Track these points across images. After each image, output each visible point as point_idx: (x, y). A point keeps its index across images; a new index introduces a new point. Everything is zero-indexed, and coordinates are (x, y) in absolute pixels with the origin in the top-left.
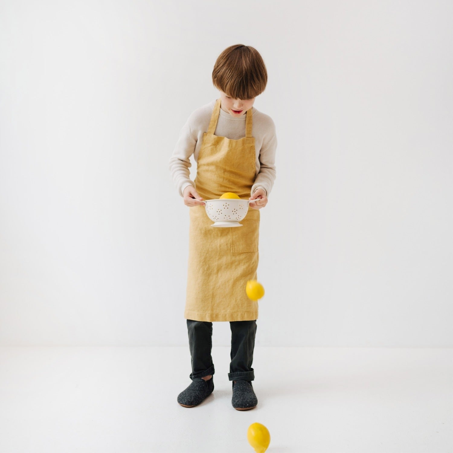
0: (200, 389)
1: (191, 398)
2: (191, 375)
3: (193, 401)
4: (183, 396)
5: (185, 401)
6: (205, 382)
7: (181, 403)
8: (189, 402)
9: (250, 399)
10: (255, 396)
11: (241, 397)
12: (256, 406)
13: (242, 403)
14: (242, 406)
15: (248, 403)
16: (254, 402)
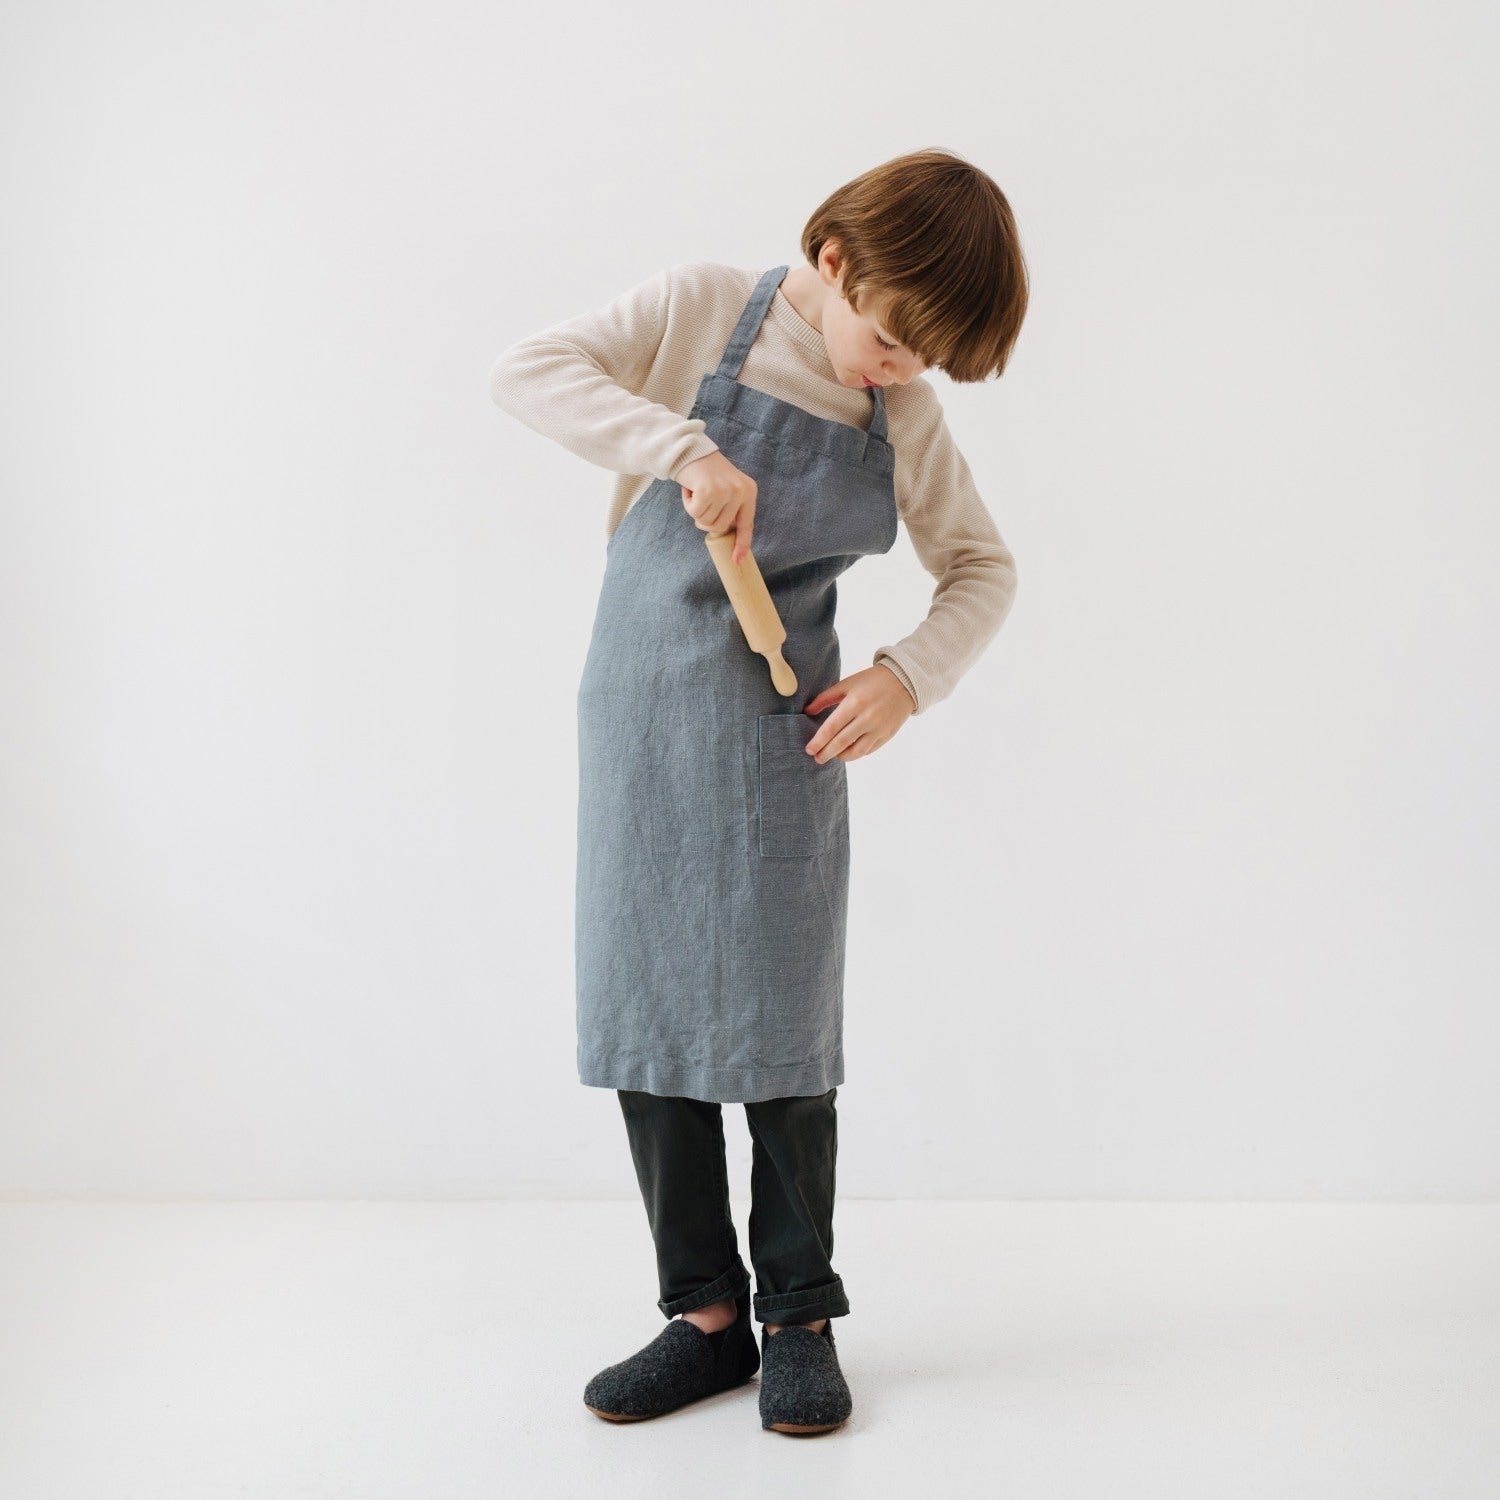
9: (828, 1394)
10: (845, 1385)
11: (794, 1385)
12: (844, 1420)
13: (797, 1407)
14: (796, 1416)
15: (819, 1410)
16: (841, 1406)
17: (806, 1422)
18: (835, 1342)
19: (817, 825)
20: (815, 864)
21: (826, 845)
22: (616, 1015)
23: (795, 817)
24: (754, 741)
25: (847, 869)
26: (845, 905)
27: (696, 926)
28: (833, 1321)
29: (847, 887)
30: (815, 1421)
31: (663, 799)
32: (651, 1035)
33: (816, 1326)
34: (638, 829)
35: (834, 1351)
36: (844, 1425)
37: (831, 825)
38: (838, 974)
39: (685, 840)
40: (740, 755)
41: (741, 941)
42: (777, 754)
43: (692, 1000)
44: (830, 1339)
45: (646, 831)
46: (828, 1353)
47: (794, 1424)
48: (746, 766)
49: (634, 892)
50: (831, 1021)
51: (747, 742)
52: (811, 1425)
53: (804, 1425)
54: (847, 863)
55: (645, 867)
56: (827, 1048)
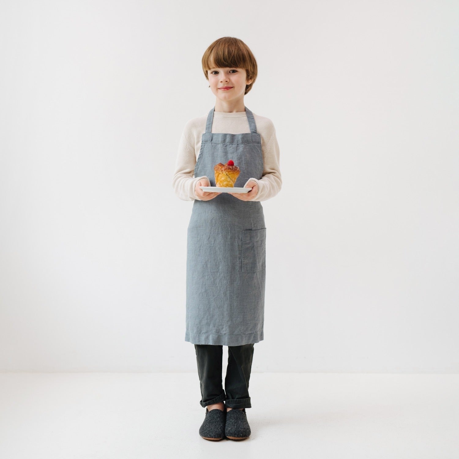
9: (244, 428)
10: (249, 426)
11: (234, 425)
12: (249, 436)
13: (235, 432)
14: (235, 435)
15: (242, 433)
16: (248, 432)
17: (238, 437)
18: (246, 414)
19: (257, 263)
20: (257, 274)
21: (259, 269)
22: (200, 322)
23: (251, 260)
24: (241, 238)
25: (265, 276)
26: (264, 287)
27: (224, 293)
29: (265, 282)
30: (240, 436)
31: (214, 256)
32: (211, 327)
33: (241, 409)
34: (207, 266)
35: (246, 416)
36: (248, 438)
37: (261, 263)
38: (263, 307)
39: (220, 267)
40: (237, 242)
41: (237, 297)
42: (248, 242)
43: (223, 315)
44: (245, 413)
45: (209, 266)
46: (244, 417)
47: (234, 437)
48: (239, 245)
49: (205, 285)
50: (261, 321)
51: (239, 238)
52: (239, 437)
53: (237, 437)
54: (265, 275)
55: (208, 277)
56: (260, 329)
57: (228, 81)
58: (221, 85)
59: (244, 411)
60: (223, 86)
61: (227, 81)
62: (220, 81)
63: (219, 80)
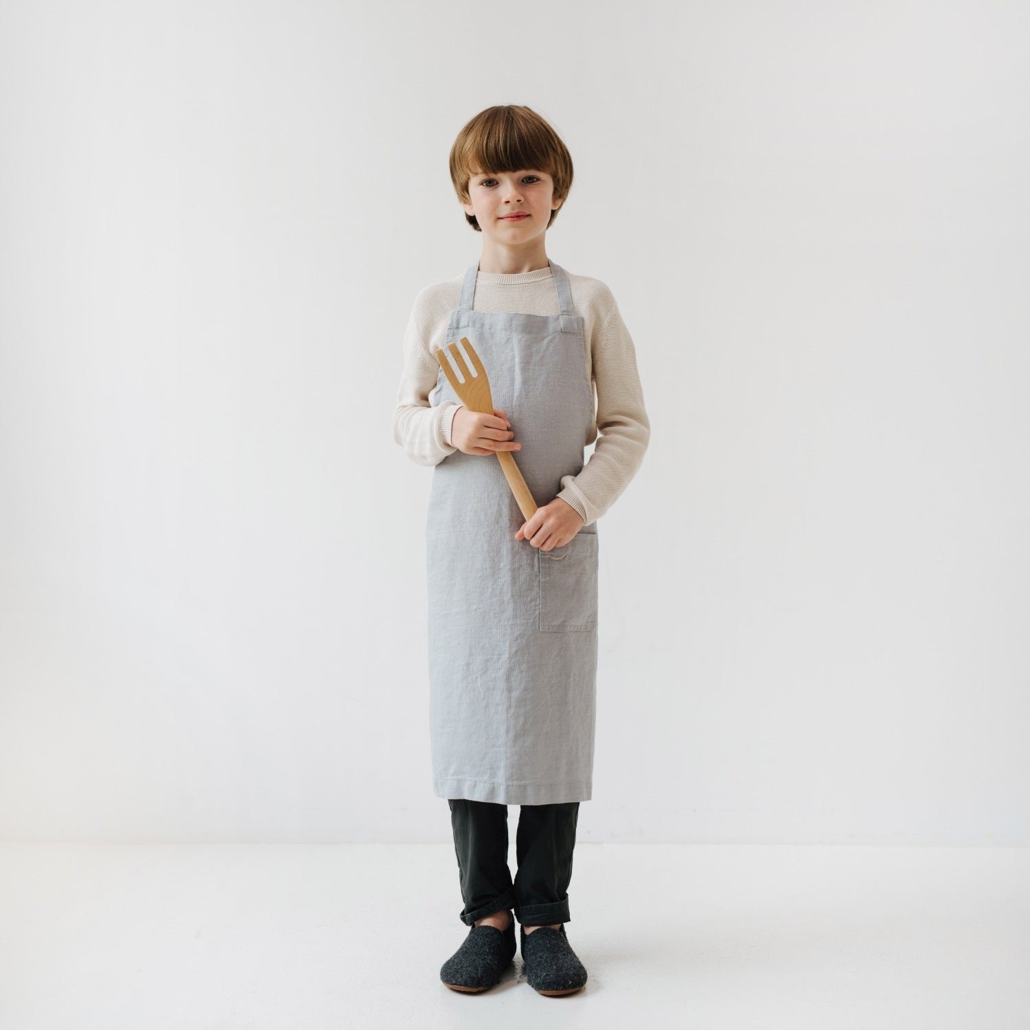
0: (492, 951)
1: (477, 970)
2: (463, 914)
3: (482, 977)
4: (455, 967)
5: (464, 977)
6: (501, 934)
7: (454, 982)
8: (473, 979)
9: (573, 968)
11: (552, 965)
12: (585, 982)
13: (558, 979)
14: (558, 985)
16: (582, 974)
18: (567, 935)
28: (565, 924)
30: (569, 987)
33: (557, 927)
35: (567, 941)
44: (564, 933)
47: (556, 989)
52: (567, 989)
53: (563, 989)
57: (522, 199)
58: (505, 210)
59: (562, 929)
60: (511, 212)
61: (518, 201)
62: (504, 200)
63: (501, 199)
